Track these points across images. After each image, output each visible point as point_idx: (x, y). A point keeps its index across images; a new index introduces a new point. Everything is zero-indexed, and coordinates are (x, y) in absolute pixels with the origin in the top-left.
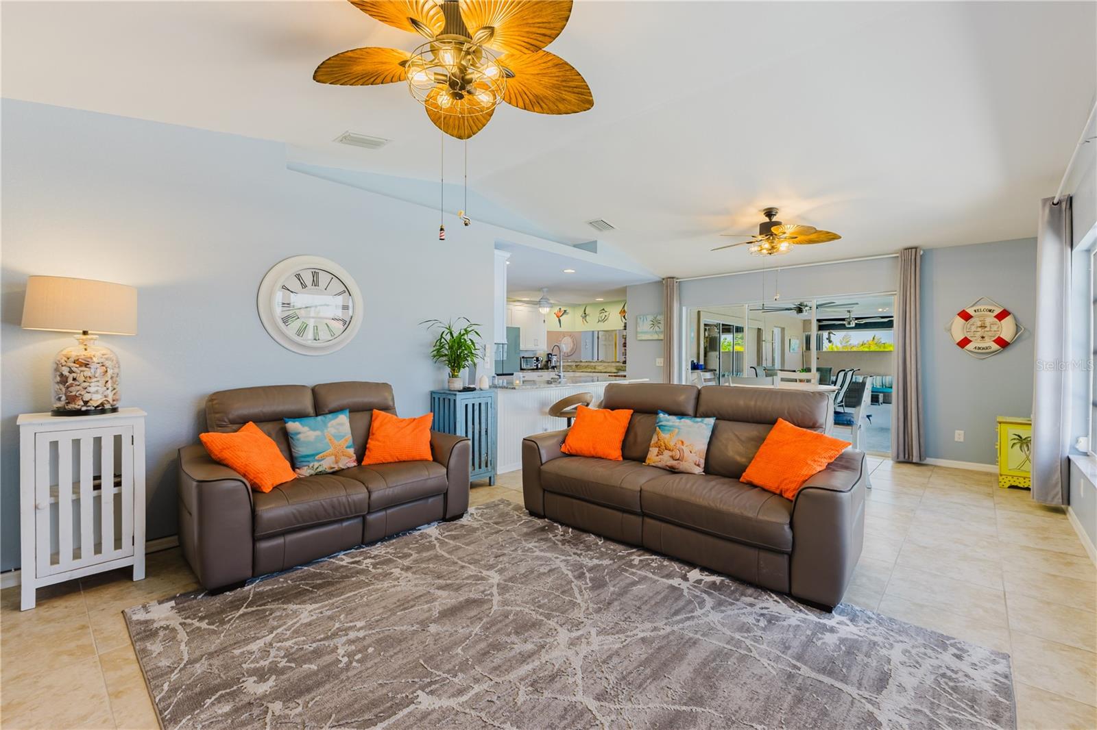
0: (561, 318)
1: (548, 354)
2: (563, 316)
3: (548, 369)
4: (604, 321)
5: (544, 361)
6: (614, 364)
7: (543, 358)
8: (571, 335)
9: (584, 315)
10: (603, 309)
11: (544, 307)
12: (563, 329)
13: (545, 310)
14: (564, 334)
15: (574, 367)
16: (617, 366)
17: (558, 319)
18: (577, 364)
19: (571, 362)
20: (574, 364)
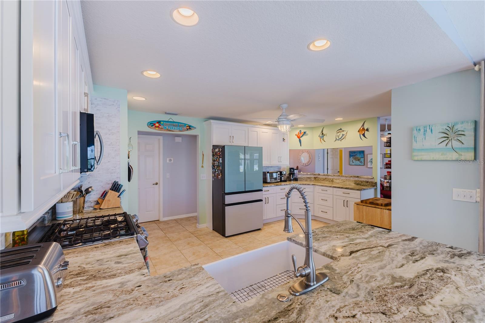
0: (301, 139)
1: (291, 169)
2: (303, 137)
3: (290, 180)
4: (341, 139)
5: (287, 173)
6: (352, 179)
7: (286, 172)
8: (308, 151)
9: (321, 135)
10: (341, 129)
11: (283, 124)
12: (303, 147)
13: (284, 128)
14: (303, 151)
15: (313, 179)
16: (355, 181)
17: (298, 139)
18: (315, 176)
19: (310, 174)
20: (313, 176)
